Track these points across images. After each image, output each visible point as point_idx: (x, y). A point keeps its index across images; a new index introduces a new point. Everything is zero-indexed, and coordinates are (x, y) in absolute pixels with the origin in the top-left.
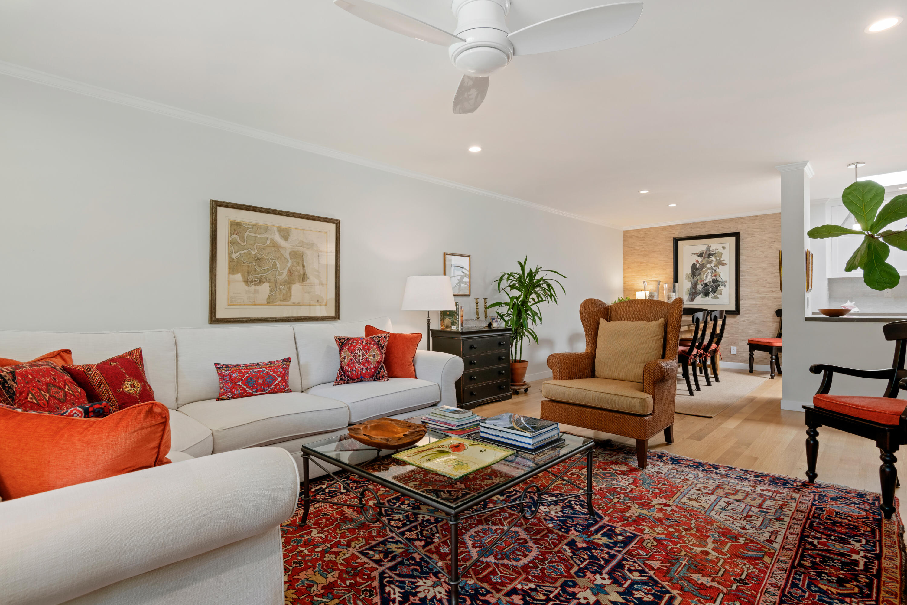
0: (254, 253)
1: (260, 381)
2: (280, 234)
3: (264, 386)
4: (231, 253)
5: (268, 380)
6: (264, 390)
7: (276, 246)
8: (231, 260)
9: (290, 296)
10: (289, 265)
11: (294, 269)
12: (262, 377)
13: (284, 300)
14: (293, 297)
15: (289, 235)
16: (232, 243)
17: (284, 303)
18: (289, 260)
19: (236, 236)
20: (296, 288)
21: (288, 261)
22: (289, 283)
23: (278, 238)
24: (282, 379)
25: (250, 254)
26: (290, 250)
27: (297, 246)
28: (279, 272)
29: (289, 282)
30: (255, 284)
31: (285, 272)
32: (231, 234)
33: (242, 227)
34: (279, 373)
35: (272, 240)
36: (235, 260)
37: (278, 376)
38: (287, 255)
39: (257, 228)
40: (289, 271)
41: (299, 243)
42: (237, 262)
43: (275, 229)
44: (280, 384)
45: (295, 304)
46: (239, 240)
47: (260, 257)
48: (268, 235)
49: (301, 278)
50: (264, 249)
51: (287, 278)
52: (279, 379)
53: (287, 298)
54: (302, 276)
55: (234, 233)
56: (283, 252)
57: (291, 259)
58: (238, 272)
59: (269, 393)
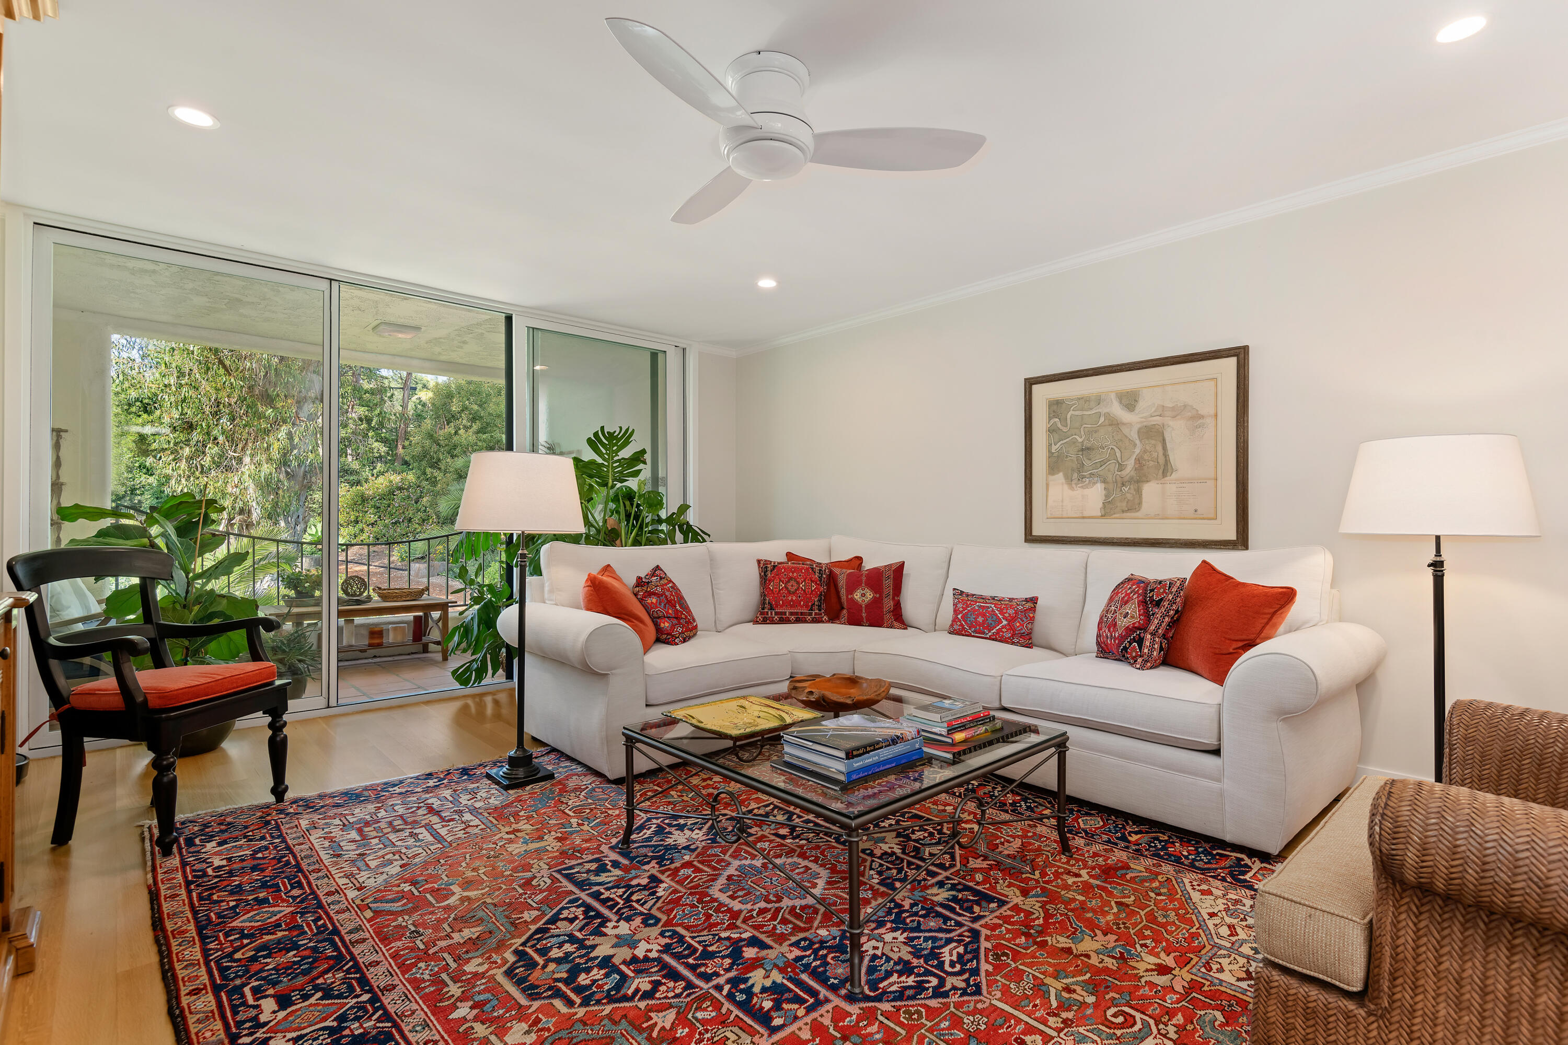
0: (1080, 440)
1: (980, 619)
2: (1121, 402)
3: (984, 628)
4: (1050, 445)
5: (990, 621)
6: (984, 633)
7: (1115, 424)
8: (1050, 454)
9: (1140, 503)
10: (1137, 451)
11: (1146, 457)
12: (983, 615)
13: (1129, 510)
14: (1144, 505)
15: (1136, 401)
16: (1051, 430)
17: (1128, 514)
18: (1138, 442)
19: (1057, 420)
20: (1150, 490)
21: (1135, 445)
22: (1138, 482)
23: (1117, 410)
24: (1008, 624)
25: (1074, 442)
26: (1139, 426)
27: (1152, 416)
28: (1120, 464)
29: (1139, 479)
30: (1082, 487)
31: (1130, 464)
32: (1050, 418)
33: (1064, 406)
34: (1007, 615)
35: (1107, 415)
36: (1055, 455)
37: (1005, 618)
38: (1134, 435)
39: (1084, 401)
40: (1138, 460)
41: (1155, 411)
42: (1058, 457)
43: (1113, 396)
44: (1004, 630)
45: (1148, 517)
46: (1059, 425)
47: (1089, 445)
48: (1103, 410)
49: (1161, 471)
50: (1096, 432)
51: (1133, 473)
52: (1005, 622)
53: (1134, 506)
54: (1162, 468)
55: (1055, 417)
56: (1126, 431)
57: (1141, 441)
58: (1059, 471)
59: (990, 639)
